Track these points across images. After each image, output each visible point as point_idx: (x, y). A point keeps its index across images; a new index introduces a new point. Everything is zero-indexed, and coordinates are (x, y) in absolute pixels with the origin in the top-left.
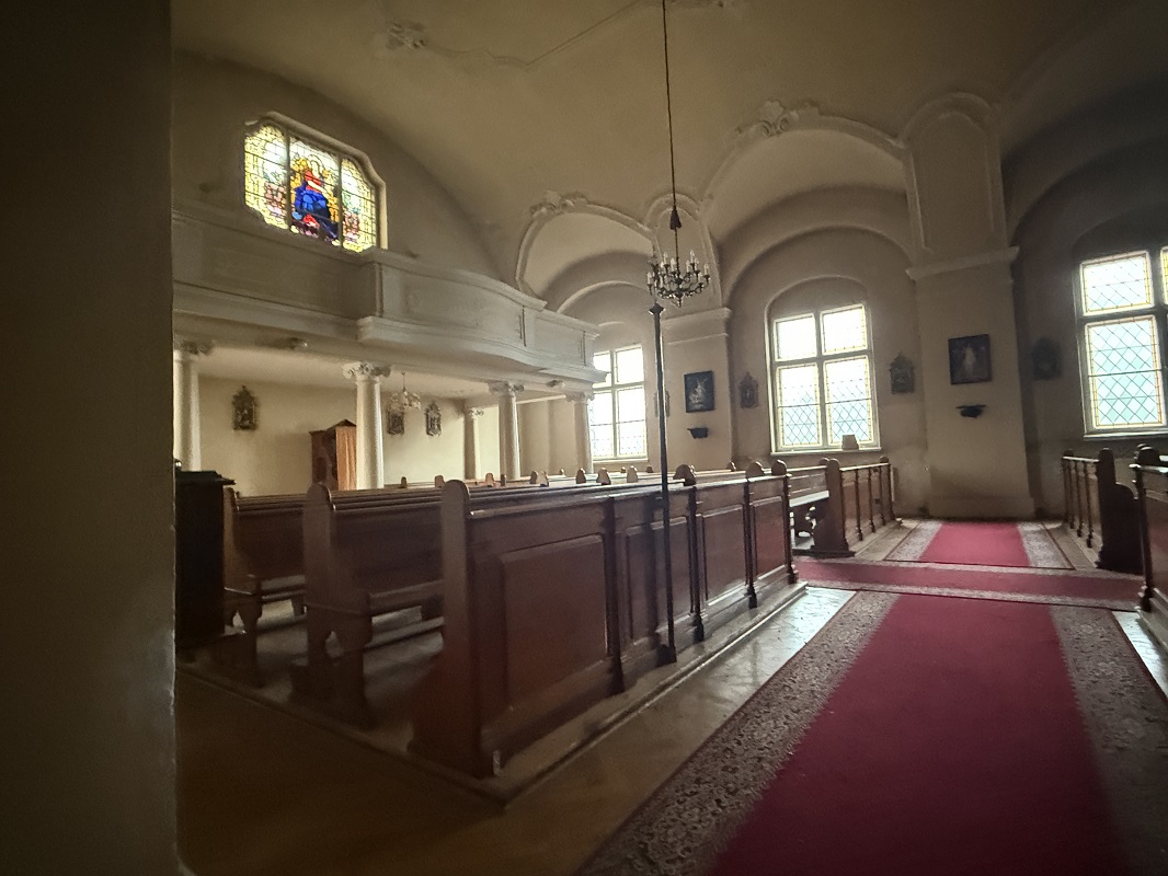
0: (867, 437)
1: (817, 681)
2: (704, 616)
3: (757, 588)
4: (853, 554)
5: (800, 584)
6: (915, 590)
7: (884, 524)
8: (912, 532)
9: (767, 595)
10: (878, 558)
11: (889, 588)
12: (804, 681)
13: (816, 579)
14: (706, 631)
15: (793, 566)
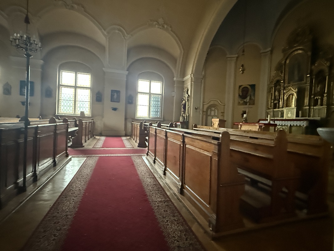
0: (87, 112)
1: (81, 186)
2: (37, 173)
3: (56, 160)
4: (84, 146)
5: (70, 157)
6: (103, 155)
7: (91, 137)
8: (99, 139)
9: (59, 161)
10: (91, 147)
11: (96, 155)
12: (76, 187)
13: (74, 155)
14: (38, 177)
15: (68, 151)
